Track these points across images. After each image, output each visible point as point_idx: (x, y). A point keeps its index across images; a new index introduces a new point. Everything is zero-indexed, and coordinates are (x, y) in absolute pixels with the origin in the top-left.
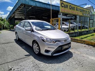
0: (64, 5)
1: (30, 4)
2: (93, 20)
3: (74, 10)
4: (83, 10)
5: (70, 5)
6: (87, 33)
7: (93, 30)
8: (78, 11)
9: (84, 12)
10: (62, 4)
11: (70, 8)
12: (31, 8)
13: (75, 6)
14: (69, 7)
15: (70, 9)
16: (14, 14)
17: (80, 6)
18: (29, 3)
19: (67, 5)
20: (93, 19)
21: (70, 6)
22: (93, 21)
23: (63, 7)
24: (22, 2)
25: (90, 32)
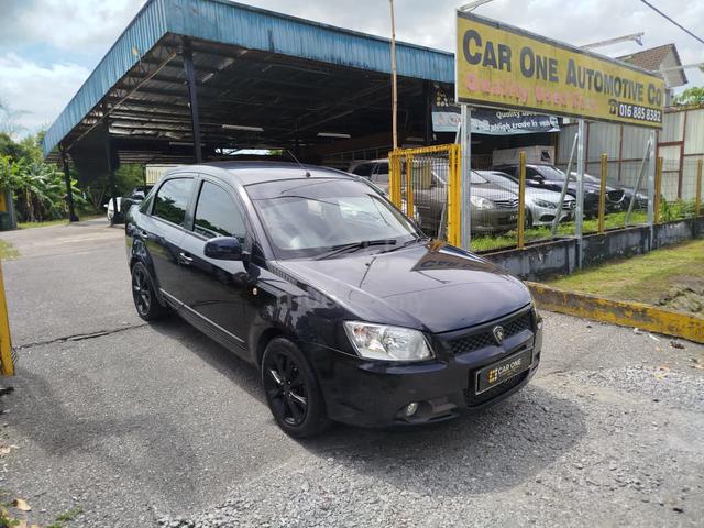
0: (482, 50)
1: (227, 39)
2: (681, 143)
3: (554, 79)
4: (618, 79)
5: (526, 42)
6: (642, 243)
7: (687, 221)
8: (582, 86)
9: (618, 94)
10: (472, 42)
11: (528, 67)
12: (229, 61)
13: (560, 55)
14: (515, 61)
15: (528, 74)
16: (105, 110)
17: (593, 50)
18: (222, 27)
19: (502, 48)
20: (681, 139)
21: (526, 51)
22: (682, 156)
23: (474, 60)
24: (169, 25)
25: (661, 234)
